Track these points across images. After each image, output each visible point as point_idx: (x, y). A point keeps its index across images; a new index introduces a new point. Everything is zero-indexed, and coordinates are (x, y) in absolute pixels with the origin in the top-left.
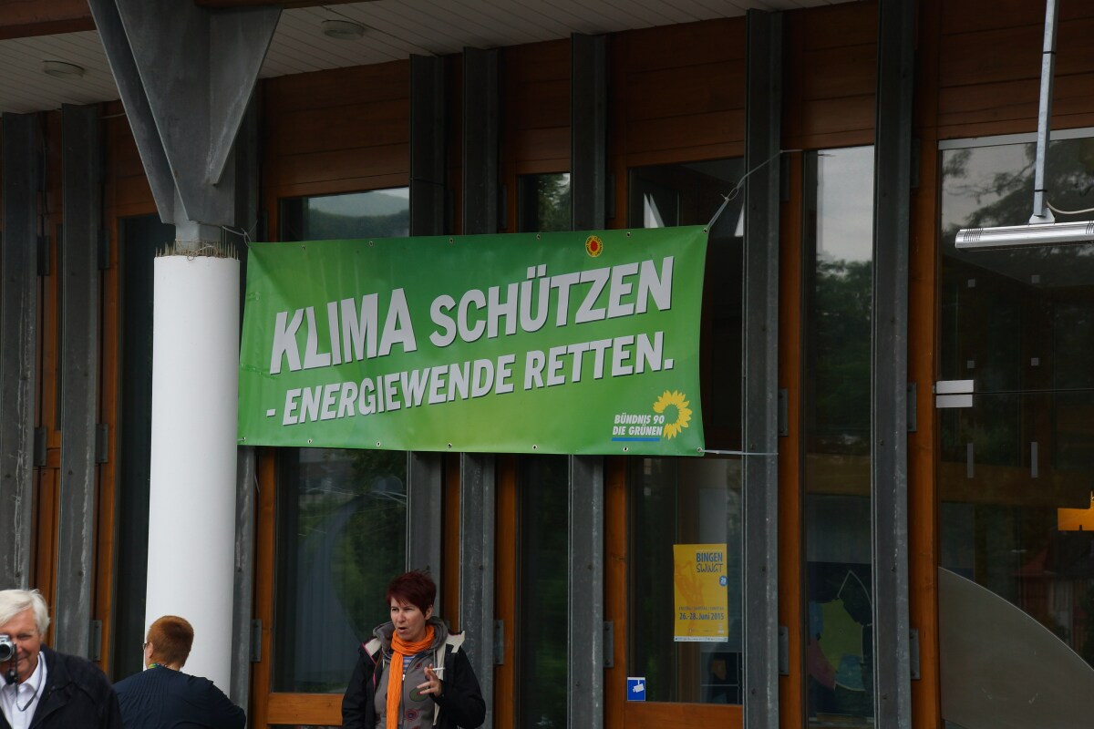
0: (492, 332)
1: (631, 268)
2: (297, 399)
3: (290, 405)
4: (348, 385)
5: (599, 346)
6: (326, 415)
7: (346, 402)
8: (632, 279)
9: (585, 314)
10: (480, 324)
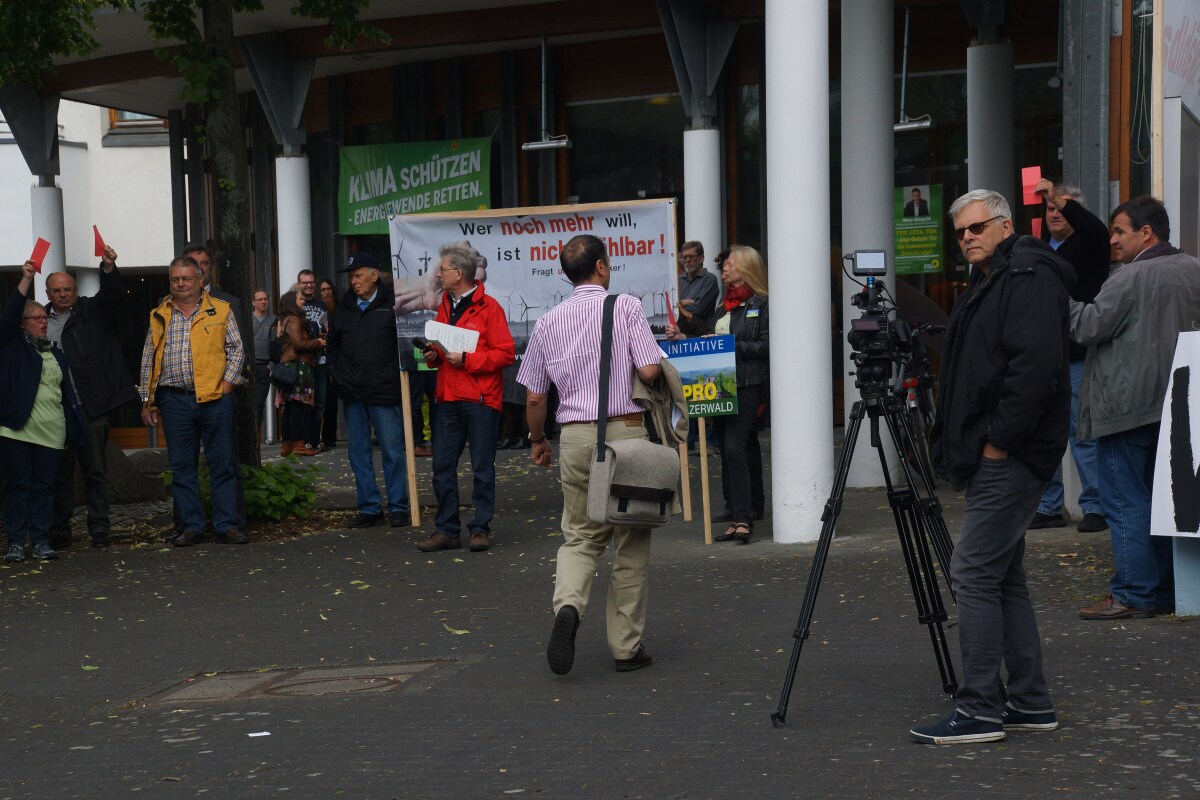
0: (422, 183)
1: (467, 155)
2: (359, 214)
3: (357, 217)
4: (376, 207)
5: (458, 187)
6: (369, 220)
7: (376, 214)
8: (467, 159)
9: (453, 174)
10: (418, 180)
